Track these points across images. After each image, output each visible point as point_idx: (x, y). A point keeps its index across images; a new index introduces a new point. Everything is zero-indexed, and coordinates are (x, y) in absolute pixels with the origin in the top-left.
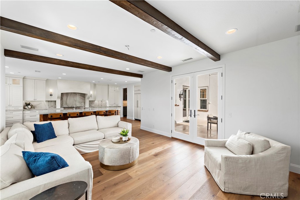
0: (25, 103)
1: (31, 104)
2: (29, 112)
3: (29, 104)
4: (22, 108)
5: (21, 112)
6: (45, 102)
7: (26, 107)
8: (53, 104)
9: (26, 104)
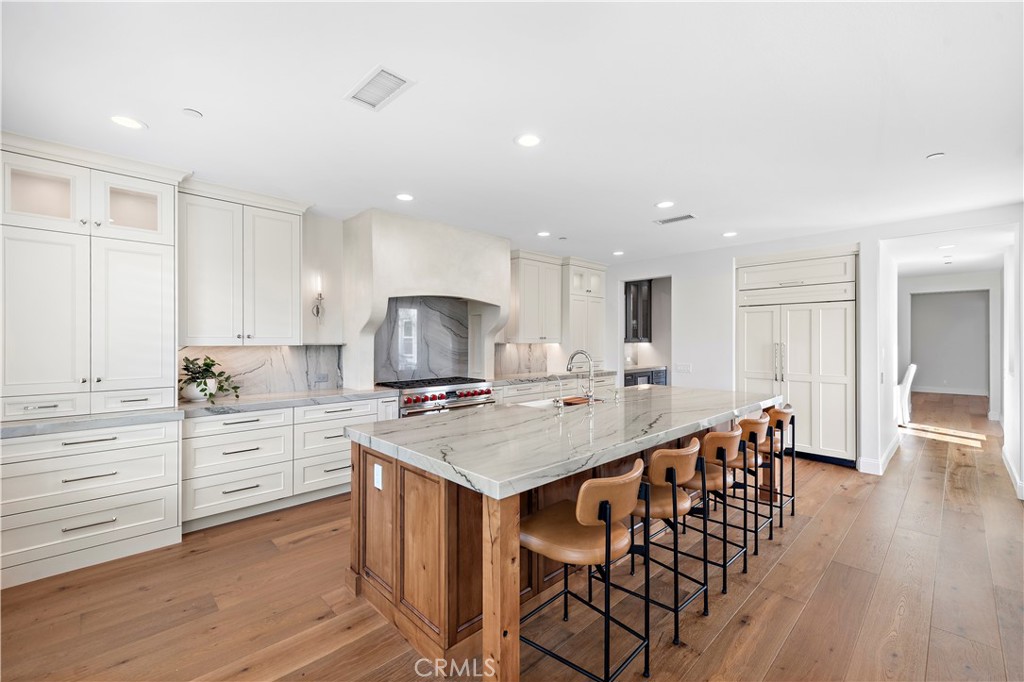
0: (187, 359)
1: (215, 370)
2: (220, 427)
3: (206, 371)
4: (170, 399)
5: (173, 430)
6: (286, 350)
7: (194, 390)
8: (325, 362)
9: (187, 368)
